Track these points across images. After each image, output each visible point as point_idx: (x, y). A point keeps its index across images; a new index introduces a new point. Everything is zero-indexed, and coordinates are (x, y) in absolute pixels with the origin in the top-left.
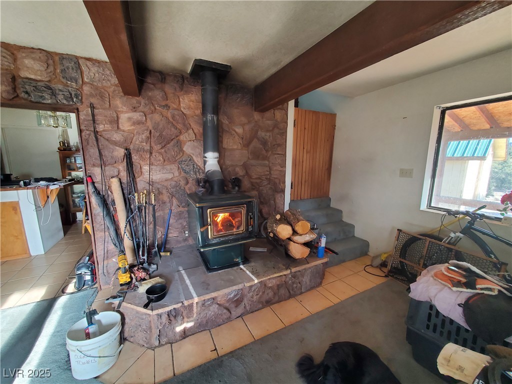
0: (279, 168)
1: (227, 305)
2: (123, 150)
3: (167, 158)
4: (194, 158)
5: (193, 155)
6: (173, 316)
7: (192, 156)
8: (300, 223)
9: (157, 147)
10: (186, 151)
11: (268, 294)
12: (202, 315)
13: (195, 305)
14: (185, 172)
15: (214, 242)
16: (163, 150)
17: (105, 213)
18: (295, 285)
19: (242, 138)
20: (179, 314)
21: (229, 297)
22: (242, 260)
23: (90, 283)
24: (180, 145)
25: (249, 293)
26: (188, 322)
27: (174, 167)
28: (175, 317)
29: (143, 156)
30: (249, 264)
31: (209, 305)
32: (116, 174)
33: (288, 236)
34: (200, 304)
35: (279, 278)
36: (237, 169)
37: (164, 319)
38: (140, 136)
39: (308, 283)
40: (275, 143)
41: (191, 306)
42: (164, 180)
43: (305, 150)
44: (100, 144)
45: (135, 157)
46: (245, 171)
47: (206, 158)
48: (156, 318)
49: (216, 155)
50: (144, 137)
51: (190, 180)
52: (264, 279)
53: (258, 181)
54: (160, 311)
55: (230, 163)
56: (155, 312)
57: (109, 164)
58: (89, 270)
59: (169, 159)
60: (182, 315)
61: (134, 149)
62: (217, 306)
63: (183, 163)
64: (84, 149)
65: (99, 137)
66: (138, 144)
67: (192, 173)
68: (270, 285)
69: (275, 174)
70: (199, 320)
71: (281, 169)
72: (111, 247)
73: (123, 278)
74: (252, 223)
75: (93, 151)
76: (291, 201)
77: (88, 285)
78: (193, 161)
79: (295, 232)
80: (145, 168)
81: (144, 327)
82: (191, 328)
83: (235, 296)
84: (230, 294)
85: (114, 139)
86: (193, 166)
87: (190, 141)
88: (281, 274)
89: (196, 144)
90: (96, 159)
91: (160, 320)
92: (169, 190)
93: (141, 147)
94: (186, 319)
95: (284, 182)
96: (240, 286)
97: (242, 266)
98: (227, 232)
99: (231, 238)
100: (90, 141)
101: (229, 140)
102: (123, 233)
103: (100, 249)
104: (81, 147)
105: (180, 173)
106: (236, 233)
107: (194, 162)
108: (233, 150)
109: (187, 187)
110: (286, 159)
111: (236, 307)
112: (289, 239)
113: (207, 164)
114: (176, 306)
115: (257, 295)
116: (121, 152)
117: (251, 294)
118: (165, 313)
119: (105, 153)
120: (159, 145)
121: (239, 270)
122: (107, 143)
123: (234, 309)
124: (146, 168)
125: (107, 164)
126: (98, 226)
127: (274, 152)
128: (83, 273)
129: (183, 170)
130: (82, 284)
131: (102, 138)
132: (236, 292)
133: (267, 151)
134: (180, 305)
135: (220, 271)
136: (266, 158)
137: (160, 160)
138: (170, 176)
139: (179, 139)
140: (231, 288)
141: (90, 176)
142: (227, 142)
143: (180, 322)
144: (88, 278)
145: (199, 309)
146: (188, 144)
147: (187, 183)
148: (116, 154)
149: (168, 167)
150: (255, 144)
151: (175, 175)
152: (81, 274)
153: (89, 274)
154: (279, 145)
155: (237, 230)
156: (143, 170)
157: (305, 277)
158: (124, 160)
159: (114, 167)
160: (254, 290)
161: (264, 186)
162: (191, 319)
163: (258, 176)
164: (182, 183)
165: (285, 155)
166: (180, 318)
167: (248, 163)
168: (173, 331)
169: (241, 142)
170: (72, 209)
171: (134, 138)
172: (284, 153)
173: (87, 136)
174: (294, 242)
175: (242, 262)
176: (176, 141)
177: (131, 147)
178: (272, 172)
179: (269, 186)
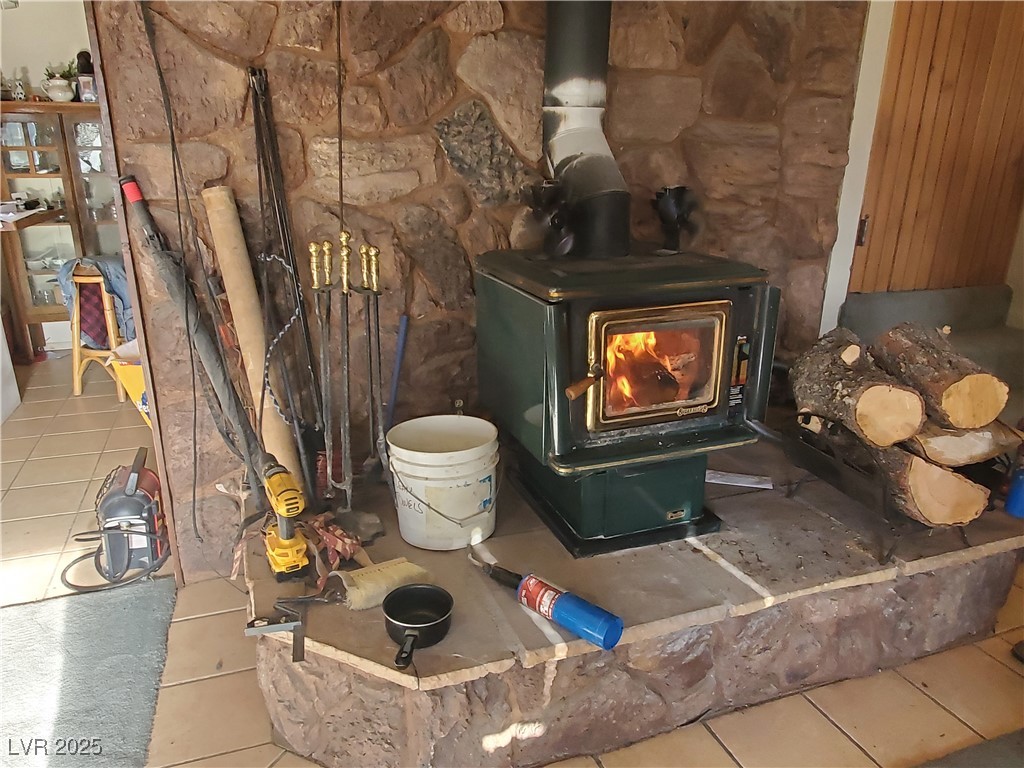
0: (819, 154)
1: (660, 676)
2: (242, 73)
3: (397, 107)
4: (497, 109)
5: (494, 94)
6: (483, 699)
7: (490, 98)
8: (966, 383)
9: (359, 65)
10: (467, 80)
11: (801, 649)
12: (572, 705)
13: (551, 668)
14: (461, 170)
15: (600, 443)
16: (382, 77)
17: (192, 317)
18: (904, 626)
19: (685, 23)
20: (497, 696)
21: (669, 649)
22: (693, 515)
23: (146, 559)
24: (443, 51)
25: (737, 641)
26: (523, 722)
27: (421, 147)
28: (486, 702)
29: (313, 99)
30: (722, 534)
31: (601, 673)
32: (219, 170)
33: (902, 436)
34: (571, 667)
35: (851, 595)
36: (657, 159)
37: (455, 706)
38: (301, 15)
39: (952, 618)
40: (817, 44)
41: (540, 669)
42: (385, 199)
43: (936, 77)
44: (162, 50)
45: (283, 104)
46: (684, 168)
47: (556, 103)
48: (427, 702)
49: (597, 90)
50: (313, 20)
51: (479, 201)
52: (801, 593)
53: (732, 209)
54: (446, 680)
55: (630, 133)
56: (429, 683)
57: (194, 133)
58: (142, 518)
59: (403, 112)
60: (506, 699)
61: (280, 70)
62: (625, 677)
63: (455, 129)
64: (109, 71)
65: (157, 18)
66: (293, 50)
67: (486, 172)
68: (815, 619)
69: (800, 182)
70: (564, 721)
71: (829, 160)
72: (214, 442)
73: (286, 555)
74: (743, 376)
75: (138, 78)
76: (853, 295)
77: (142, 564)
78: (493, 119)
79: (935, 421)
80: (317, 147)
81: (385, 729)
82: (534, 742)
83: (689, 647)
84: (672, 638)
85: (208, 29)
86: (492, 145)
87: (484, 34)
88: (863, 580)
89: (504, 49)
90: (149, 110)
91: (439, 709)
92: (403, 238)
93: (303, 60)
94: (517, 712)
95: (832, 218)
96: (714, 615)
97: (692, 540)
98: (654, 407)
99: (665, 429)
100: (127, 36)
101: (633, 30)
102: (256, 394)
103: (176, 447)
104: (99, 62)
105: (441, 173)
106: (685, 412)
107: (496, 127)
108: (646, 73)
109: (464, 231)
110: (851, 119)
111: (690, 684)
112: (906, 447)
113: (562, 129)
114: (493, 668)
115: (765, 649)
116: (232, 83)
117: (744, 645)
118: (457, 688)
119: (182, 86)
120: (367, 54)
121: (688, 555)
122: (184, 43)
123: (679, 693)
124: (323, 149)
125: (187, 131)
126: (167, 366)
127: (809, 85)
128: (124, 526)
129: (452, 159)
130: (122, 560)
131: (166, 25)
132: (695, 636)
133: (780, 80)
134: (509, 663)
135: (616, 554)
136: (768, 112)
137: (371, 117)
138: (405, 184)
139: (440, 27)
140: (681, 617)
141: (133, 179)
142: (626, 38)
143: (497, 719)
144: (139, 542)
145: (565, 683)
146: (476, 47)
147: (468, 211)
148: (216, 88)
149: (400, 146)
150: (736, 46)
151: (425, 180)
152: (118, 528)
153: (143, 529)
154: (829, 53)
155: (691, 402)
156: (312, 160)
157: (945, 597)
158: (244, 112)
159: (209, 142)
160: (758, 632)
161: (753, 231)
162: (536, 714)
163: (731, 190)
164: (450, 212)
165: (848, 98)
166: (498, 707)
167: (699, 131)
168: (476, 749)
169: (680, 40)
170: (31, 311)
171: (281, 25)
172: (845, 89)
173: (115, 14)
174: (927, 460)
175: (696, 523)
176: (430, 36)
177: (271, 62)
178: (790, 173)
179: (771, 231)
